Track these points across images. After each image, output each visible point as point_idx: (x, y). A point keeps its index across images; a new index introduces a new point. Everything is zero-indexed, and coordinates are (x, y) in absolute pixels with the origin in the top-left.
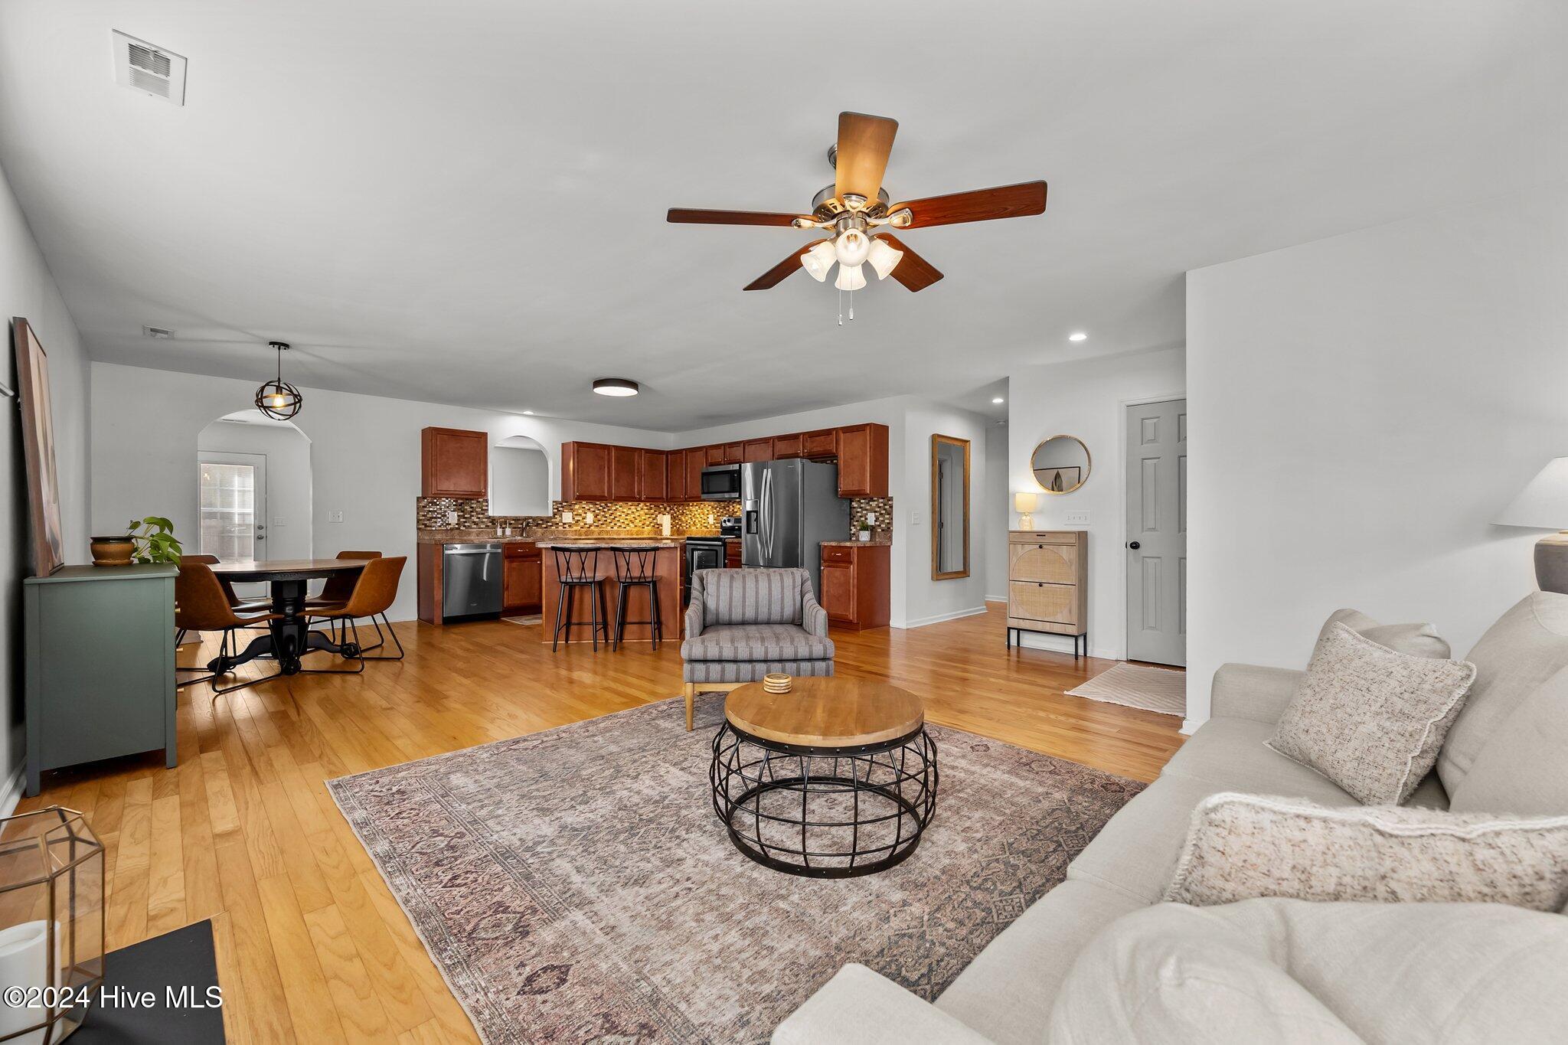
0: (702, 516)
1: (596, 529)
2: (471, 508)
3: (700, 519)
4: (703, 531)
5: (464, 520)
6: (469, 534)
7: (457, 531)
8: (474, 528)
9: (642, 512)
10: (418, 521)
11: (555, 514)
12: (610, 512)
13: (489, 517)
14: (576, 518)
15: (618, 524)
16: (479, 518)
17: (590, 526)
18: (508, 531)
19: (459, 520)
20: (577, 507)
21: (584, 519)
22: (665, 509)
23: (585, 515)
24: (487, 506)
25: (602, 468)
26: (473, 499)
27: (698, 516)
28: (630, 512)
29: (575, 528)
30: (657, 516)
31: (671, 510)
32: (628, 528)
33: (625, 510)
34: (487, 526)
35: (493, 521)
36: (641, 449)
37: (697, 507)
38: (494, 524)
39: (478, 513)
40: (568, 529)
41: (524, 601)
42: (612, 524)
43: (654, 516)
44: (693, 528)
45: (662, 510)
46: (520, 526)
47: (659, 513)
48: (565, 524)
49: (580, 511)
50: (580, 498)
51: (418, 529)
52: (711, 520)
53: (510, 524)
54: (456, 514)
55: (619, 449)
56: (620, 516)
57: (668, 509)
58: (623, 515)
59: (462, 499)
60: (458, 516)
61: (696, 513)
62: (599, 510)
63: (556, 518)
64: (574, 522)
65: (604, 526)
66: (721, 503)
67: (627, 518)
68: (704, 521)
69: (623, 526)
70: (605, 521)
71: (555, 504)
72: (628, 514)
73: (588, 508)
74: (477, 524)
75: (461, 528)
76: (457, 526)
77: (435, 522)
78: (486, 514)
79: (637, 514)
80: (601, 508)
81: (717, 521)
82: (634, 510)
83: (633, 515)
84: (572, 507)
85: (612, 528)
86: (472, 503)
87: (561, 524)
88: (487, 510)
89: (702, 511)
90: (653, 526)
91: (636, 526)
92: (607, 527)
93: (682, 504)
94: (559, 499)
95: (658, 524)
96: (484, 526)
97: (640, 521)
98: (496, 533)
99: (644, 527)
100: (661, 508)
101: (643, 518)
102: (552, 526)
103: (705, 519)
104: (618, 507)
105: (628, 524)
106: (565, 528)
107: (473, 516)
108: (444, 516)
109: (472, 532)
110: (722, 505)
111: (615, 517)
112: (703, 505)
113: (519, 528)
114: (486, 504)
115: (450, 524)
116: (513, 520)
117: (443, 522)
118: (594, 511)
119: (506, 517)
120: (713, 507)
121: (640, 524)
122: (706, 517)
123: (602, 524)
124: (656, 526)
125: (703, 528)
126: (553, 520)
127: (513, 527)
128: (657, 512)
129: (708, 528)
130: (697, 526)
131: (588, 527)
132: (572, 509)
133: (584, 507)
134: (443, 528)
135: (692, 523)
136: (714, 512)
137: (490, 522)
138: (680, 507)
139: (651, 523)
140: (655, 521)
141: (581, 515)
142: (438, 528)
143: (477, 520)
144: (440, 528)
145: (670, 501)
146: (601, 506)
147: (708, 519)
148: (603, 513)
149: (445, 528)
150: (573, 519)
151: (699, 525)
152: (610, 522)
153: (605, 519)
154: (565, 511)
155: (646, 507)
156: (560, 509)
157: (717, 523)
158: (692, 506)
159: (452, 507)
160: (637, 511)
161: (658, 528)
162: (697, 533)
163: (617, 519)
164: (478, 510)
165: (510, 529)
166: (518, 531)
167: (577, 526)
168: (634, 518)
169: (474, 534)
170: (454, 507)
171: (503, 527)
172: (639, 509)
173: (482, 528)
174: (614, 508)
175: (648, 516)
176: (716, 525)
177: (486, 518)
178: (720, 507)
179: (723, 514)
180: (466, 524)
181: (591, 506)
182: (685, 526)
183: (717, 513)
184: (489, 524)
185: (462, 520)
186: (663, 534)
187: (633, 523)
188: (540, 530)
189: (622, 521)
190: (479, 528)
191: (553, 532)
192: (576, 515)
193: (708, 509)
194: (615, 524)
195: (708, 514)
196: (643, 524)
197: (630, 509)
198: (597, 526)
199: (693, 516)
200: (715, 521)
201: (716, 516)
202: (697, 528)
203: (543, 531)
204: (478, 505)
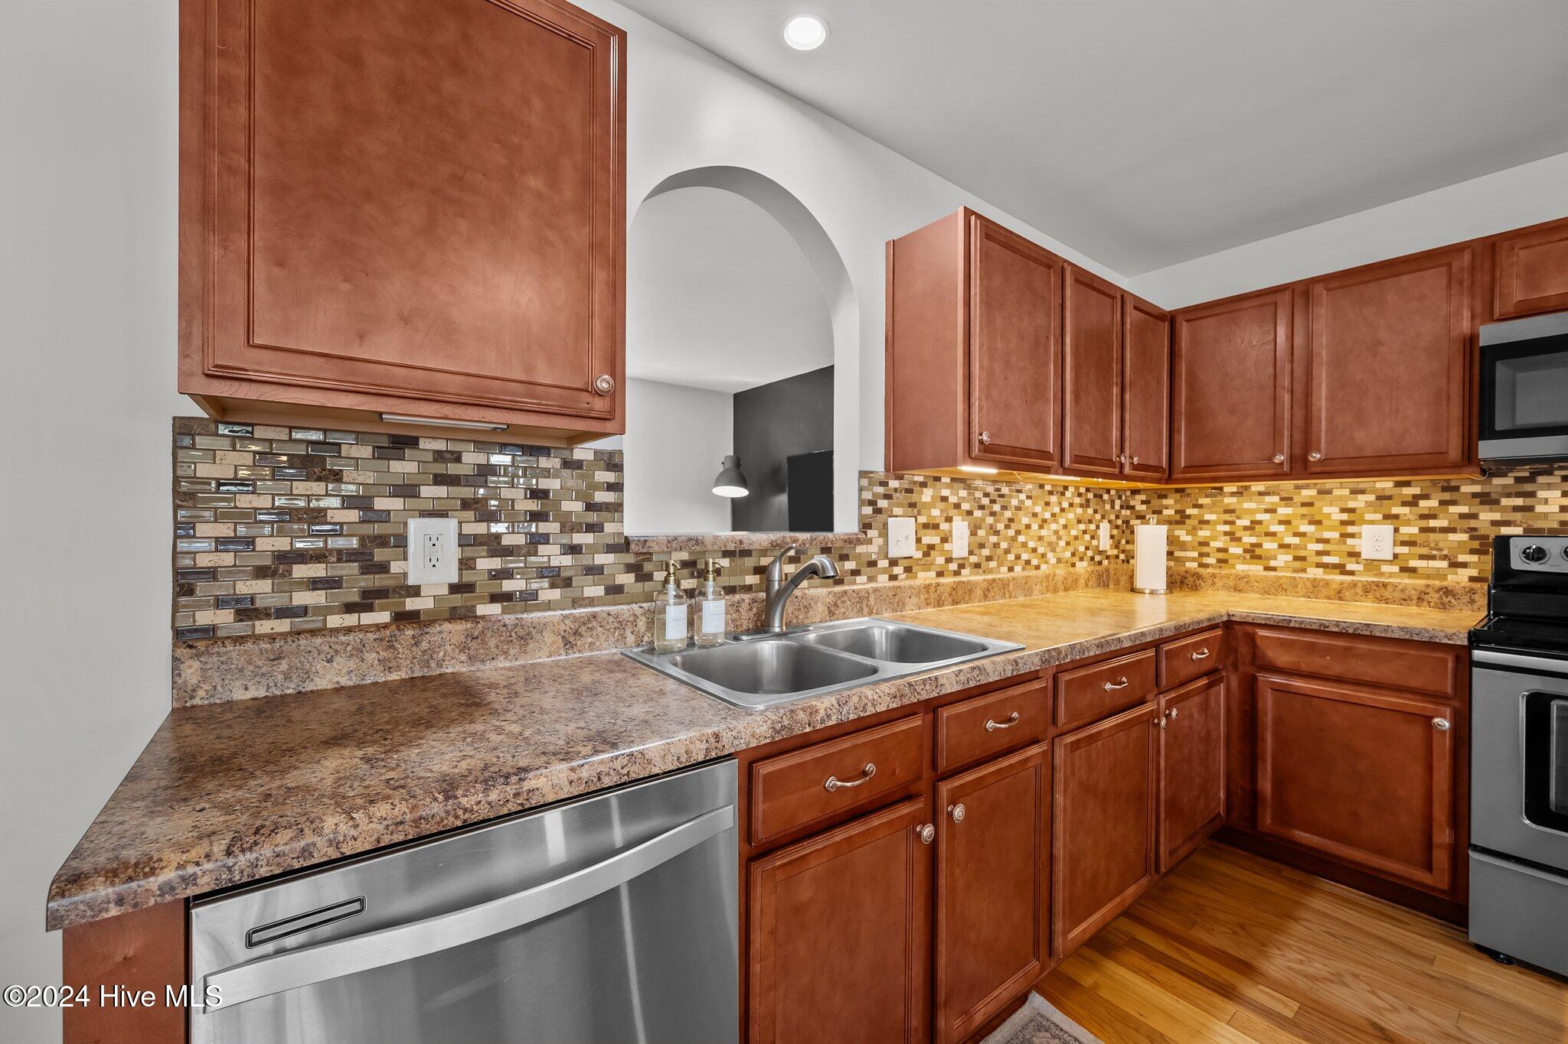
0: (1307, 529)
1: (978, 578)
2: (536, 494)
3: (1294, 541)
4: (1315, 583)
5: (496, 563)
6: (525, 637)
7: (459, 628)
8: (548, 606)
9: (1071, 516)
10: (185, 582)
11: (866, 526)
12: (1008, 514)
13: (624, 545)
14: (926, 540)
15: (1025, 557)
16: (574, 550)
17: (962, 566)
18: (714, 612)
19: (466, 564)
20: (927, 495)
21: (944, 540)
23: (944, 526)
24: (616, 487)
25: (1042, 339)
26: (544, 450)
27: (1277, 529)
28: (1047, 515)
29: (926, 577)
30: (1098, 527)
31: (1122, 507)
33: (1038, 509)
34: (615, 590)
35: (642, 561)
36: (1124, 292)
37: (1273, 499)
38: (643, 577)
40: (904, 581)
42: (1011, 557)
43: (1092, 527)
44: (1241, 568)
45: (1108, 507)
46: (751, 579)
47: (1103, 517)
48: (894, 563)
49: (935, 513)
50: (989, 453)
51: (185, 637)
52: (1376, 541)
53: (718, 572)
54: (448, 529)
56: (1028, 527)
57: (1118, 503)
58: (1035, 526)
60: (464, 541)
61: (1263, 516)
62: (982, 507)
63: (870, 542)
64: (919, 555)
65: (993, 564)
66: (1454, 479)
67: (1044, 532)
68: (1320, 547)
69: (1034, 562)
70: (996, 545)
71: (865, 482)
72: (1045, 521)
73: (953, 499)
74: (568, 583)
75: (482, 609)
76: (458, 600)
77: (315, 584)
78: (609, 527)
79: (1062, 521)
80: (985, 501)
81: (1425, 551)
82: (1057, 510)
83: (1054, 527)
84: (914, 498)
85: (1011, 569)
86: (547, 473)
87: (883, 564)
88: (618, 507)
89: (1305, 510)
90: (1092, 559)
91: (1059, 561)
92: (999, 566)
93: (1177, 491)
94: (878, 465)
95: (1100, 553)
96: (599, 591)
97: (1068, 543)
98: (656, 620)
99: (1073, 565)
100: (1104, 502)
101: (1074, 533)
102: (855, 573)
103: (1319, 541)
104: (1022, 496)
105: (1043, 556)
106: (893, 578)
107: (545, 539)
108: (382, 541)
109: (541, 628)
110: (1467, 489)
111: (1018, 532)
112: (1308, 493)
113: (749, 588)
114: (610, 477)
115: (415, 592)
116: (726, 554)
117: (377, 581)
118: (970, 513)
119: (696, 541)
120: (1389, 498)
121: (1068, 554)
122: (1334, 535)
123: (989, 559)
124: (1098, 558)
125: (1318, 573)
126: (860, 549)
127: (730, 590)
128: (1098, 516)
129: (1352, 573)
130: (1272, 563)
131: (957, 573)
132: (913, 505)
133: (945, 499)
134: (368, 618)
135: (1236, 550)
136: (1397, 517)
137: (630, 568)
138: (1165, 497)
139: (1087, 548)
140: (1095, 542)
141: (936, 526)
142: (334, 621)
143: (567, 560)
144: (351, 619)
145: (1176, 476)
146: (986, 495)
147: (1350, 541)
148: (990, 520)
149: (384, 617)
150: (919, 540)
151: (1283, 559)
152: (1007, 551)
153: (993, 539)
154: (897, 511)
155: (1077, 500)
156: (883, 503)
157: (1422, 557)
158: (1233, 494)
159: (427, 491)
160: (1063, 510)
161: (1100, 563)
162: (1279, 588)
163: (1021, 538)
164: (573, 507)
165: (721, 605)
166: (745, 606)
167: (927, 567)
168: (1056, 532)
169: (549, 637)
170: (441, 491)
171: (690, 593)
172: (1065, 505)
173: (592, 602)
174: (1014, 502)
175: (1082, 527)
176: (1412, 563)
177: (611, 549)
178: (1447, 496)
179: (1473, 523)
180: (508, 586)
181: (963, 493)
182: (1193, 560)
183: (1423, 517)
184: (627, 579)
185: (487, 564)
186: (1139, 585)
187: (1053, 550)
188: (822, 591)
189: (1031, 545)
190: (576, 602)
191: (862, 603)
192: (926, 526)
193: (1351, 505)
194: (1018, 557)
195: (1343, 523)
196: (1073, 554)
197: (1047, 504)
198: (977, 566)
199: (1246, 528)
200: (1405, 550)
201: (1415, 530)
202: (1274, 569)
203: (831, 599)
204: (571, 479)
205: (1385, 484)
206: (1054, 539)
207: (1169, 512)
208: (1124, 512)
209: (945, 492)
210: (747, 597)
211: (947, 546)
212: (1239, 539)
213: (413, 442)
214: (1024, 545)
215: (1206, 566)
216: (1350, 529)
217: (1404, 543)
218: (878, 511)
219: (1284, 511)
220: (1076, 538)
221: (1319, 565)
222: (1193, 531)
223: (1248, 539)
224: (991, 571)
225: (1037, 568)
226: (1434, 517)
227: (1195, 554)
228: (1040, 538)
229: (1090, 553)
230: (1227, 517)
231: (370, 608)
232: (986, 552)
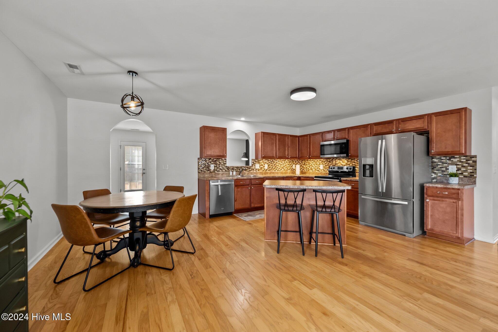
0: (316, 165)
1: (269, 171)
2: (220, 162)
3: (315, 167)
4: (316, 173)
6: (219, 174)
7: (214, 173)
8: (220, 172)
9: (287, 164)
10: (199, 168)
11: (252, 165)
12: (274, 164)
13: (226, 167)
14: (261, 167)
15: (277, 169)
16: (222, 167)
18: (235, 173)
19: (214, 168)
20: (261, 161)
21: (264, 167)
22: (296, 162)
23: (264, 165)
24: (226, 162)
25: (272, 144)
26: (220, 159)
27: (313, 165)
28: (282, 164)
29: (260, 171)
30: (292, 165)
31: (298, 162)
32: (281, 171)
33: (280, 163)
35: (228, 168)
36: (288, 135)
37: (313, 161)
39: (222, 165)
40: (258, 171)
41: (243, 207)
42: (275, 169)
43: (291, 165)
44: (310, 171)
45: (295, 162)
46: (239, 170)
47: (294, 164)
48: (256, 169)
49: (262, 163)
51: (199, 172)
52: (321, 167)
53: (235, 170)
54: (213, 165)
55: (280, 135)
56: (278, 165)
57: (297, 162)
58: (279, 165)
59: (216, 159)
60: (214, 166)
61: (312, 164)
63: (253, 167)
64: (260, 168)
65: (272, 170)
66: (328, 159)
67: (281, 166)
68: (317, 168)
69: (279, 170)
70: (272, 168)
71: (252, 160)
72: (281, 164)
73: (265, 162)
74: (222, 170)
75: (215, 172)
76: (214, 171)
77: (205, 169)
78: (225, 165)
79: (285, 165)
80: (271, 162)
81: (325, 168)
82: (284, 163)
83: (283, 165)
84: (259, 162)
85: (275, 171)
86: (220, 161)
87: (255, 169)
88: (226, 163)
89: (316, 163)
90: (291, 170)
91: (284, 170)
92: (273, 170)
93: (304, 160)
94: (254, 158)
95: (293, 169)
96: (225, 171)
97: (286, 168)
98: (229, 174)
99: (287, 171)
100: (294, 162)
101: (287, 166)
102: (251, 170)
103: (317, 167)
104: (277, 161)
105: (281, 169)
106: (257, 171)
107: (220, 166)
108: (209, 166)
109: (220, 173)
110: (329, 160)
111: (276, 166)
112: (316, 161)
113: (239, 171)
114: (225, 161)
115: (211, 170)
116: (236, 168)
117: (209, 169)
118: (268, 163)
119: (233, 166)
120: (323, 161)
121: (286, 169)
122: (318, 166)
123: (271, 169)
124: (292, 170)
125: (317, 171)
126: (252, 168)
127: (236, 171)
128: (293, 164)
129: (320, 171)
130: (313, 170)
131: (266, 171)
132: (259, 163)
133: (264, 162)
134: (208, 172)
135: (310, 169)
136: (323, 164)
137: (227, 169)
138: (303, 161)
139: (290, 168)
140: (292, 168)
141: (263, 165)
142: (206, 172)
143: (222, 168)
144: (207, 172)
145: (300, 158)
146: (271, 161)
147: (319, 167)
148: (271, 164)
149: (209, 172)
150: (260, 167)
151: (314, 169)
152: (274, 168)
153: (272, 167)
154: (256, 163)
155: (288, 162)
156: (255, 163)
157: (325, 169)
158: (309, 161)
159: (212, 162)
160: (285, 163)
161: (293, 171)
162: (313, 174)
163: (277, 167)
164: (222, 163)
165: (235, 172)
166: (238, 173)
167: (261, 170)
168: (284, 166)
169: (220, 174)
170: (213, 162)
171: (232, 171)
172: (285, 162)
173: (224, 172)
174: (276, 162)
175: (289, 165)
176: (325, 170)
177: (225, 167)
178: (327, 161)
179: (329, 165)
180: (217, 170)
181: (267, 161)
182: (306, 170)
183: (325, 164)
184: (227, 170)
185: (216, 168)
186: (296, 173)
187: (283, 168)
188: (247, 172)
189: (279, 168)
190: (223, 172)
191: (252, 173)
192: (261, 165)
193: (320, 162)
194: (276, 169)
195: (319, 165)
196: (287, 169)
197: (282, 162)
198: (269, 170)
199: (311, 165)
200: (324, 168)
201: (324, 166)
202: (313, 171)
203: (248, 173)
204: (222, 161)
205: (322, 160)
206: (283, 167)
207: (303, 163)
208: (298, 163)
209: (264, 161)
210: (238, 172)
211: (264, 168)
212: (310, 167)
213: (211, 159)
214: (278, 168)
215: (307, 171)
216: (320, 165)
217: (324, 167)
218: (254, 163)
219: (314, 163)
220: (288, 167)
221: (317, 170)
222: (305, 166)
223: (311, 167)
224: (271, 171)
225: (280, 171)
226: (326, 164)
227: (306, 169)
228: (280, 167)
229: (291, 169)
230: (309, 164)
231: (208, 171)
232: (271, 168)
